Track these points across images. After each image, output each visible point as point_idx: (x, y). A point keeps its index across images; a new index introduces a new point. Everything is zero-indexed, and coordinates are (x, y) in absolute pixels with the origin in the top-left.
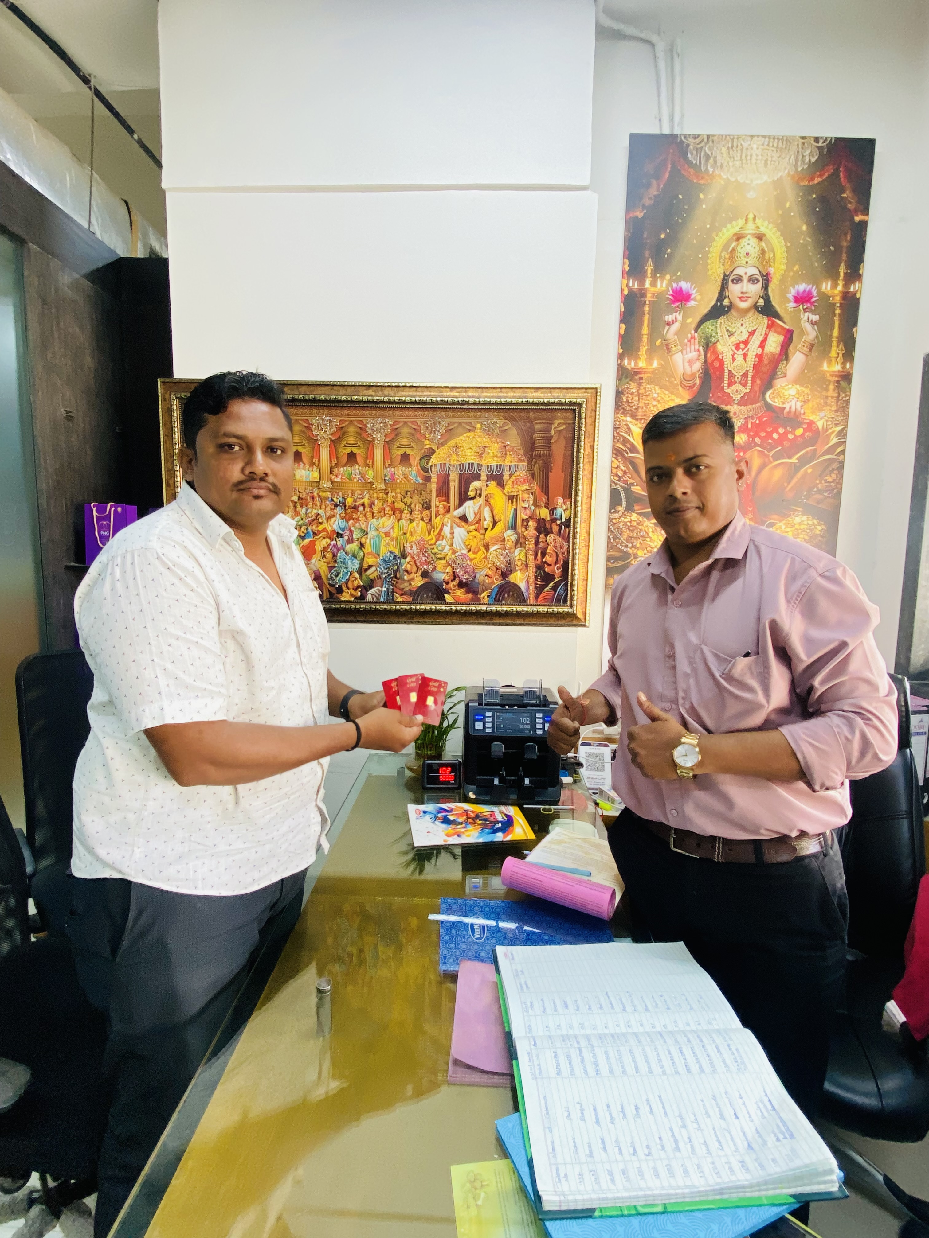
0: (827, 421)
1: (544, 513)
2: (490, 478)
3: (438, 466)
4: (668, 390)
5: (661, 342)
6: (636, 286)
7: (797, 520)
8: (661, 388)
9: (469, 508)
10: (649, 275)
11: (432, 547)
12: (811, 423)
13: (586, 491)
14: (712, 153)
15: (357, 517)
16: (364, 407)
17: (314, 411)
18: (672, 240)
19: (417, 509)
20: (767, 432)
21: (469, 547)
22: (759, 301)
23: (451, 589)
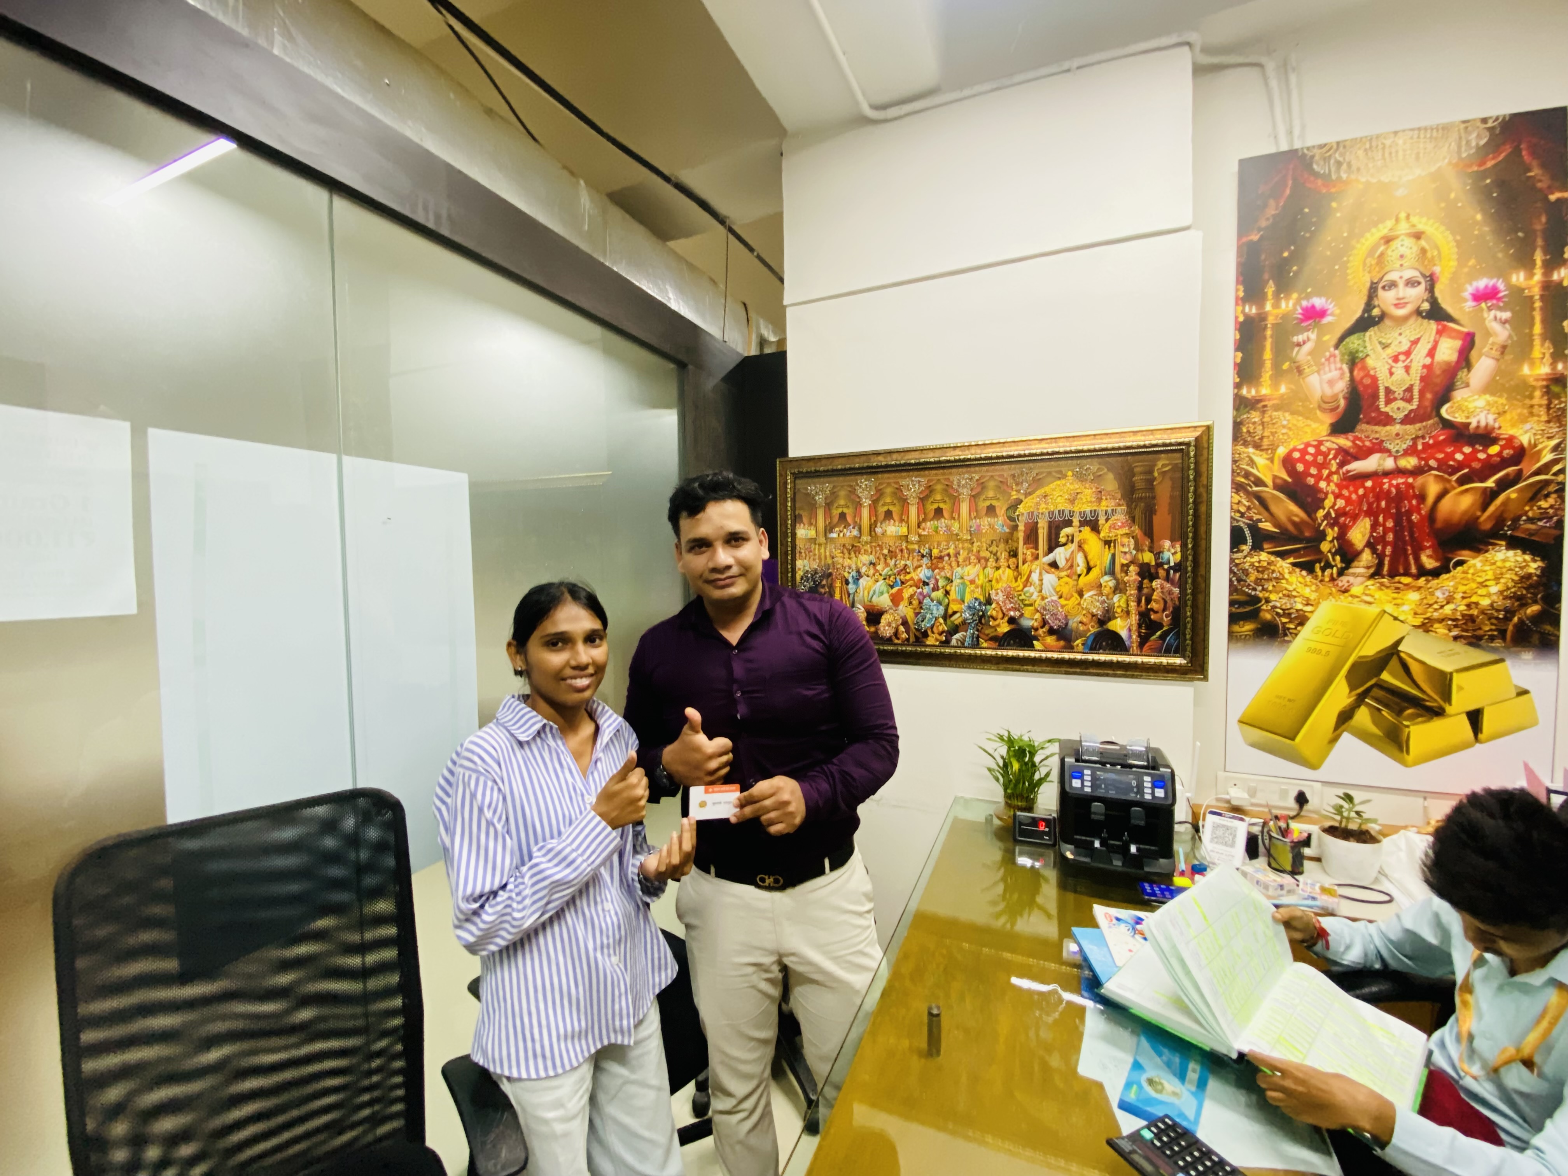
0: (1535, 434)
2: (1083, 524)
3: (1026, 515)
4: (1301, 416)
6: (1254, 311)
7: (1500, 556)
8: (1292, 414)
9: (1060, 555)
10: (1270, 297)
11: (1019, 593)
12: (1512, 437)
13: (1198, 533)
14: (1344, 159)
15: (942, 566)
16: (951, 466)
17: (904, 474)
18: (1298, 257)
19: (1004, 557)
20: (1445, 453)
21: (1060, 593)
22: (1422, 305)
23: (1040, 636)
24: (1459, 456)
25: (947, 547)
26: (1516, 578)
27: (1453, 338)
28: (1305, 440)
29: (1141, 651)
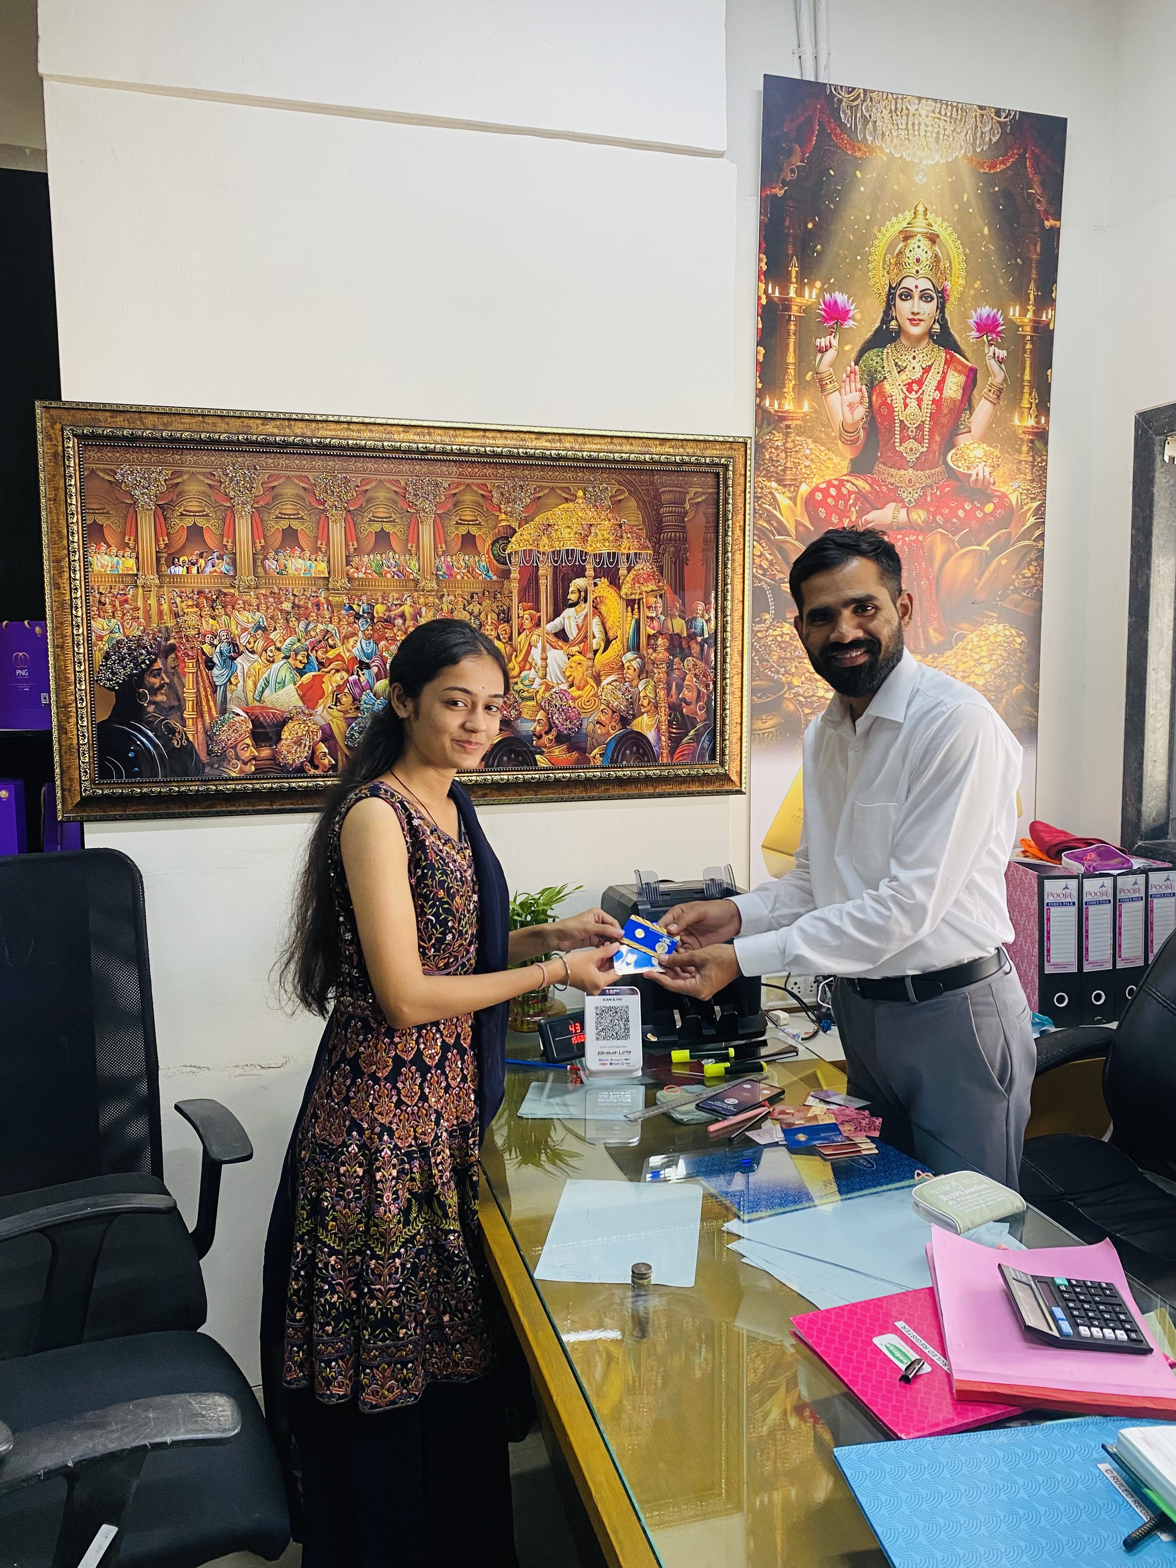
0: (1021, 493)
1: (678, 626)
2: (598, 573)
3: (521, 554)
5: (813, 375)
6: (777, 294)
7: (992, 629)
9: (570, 618)
10: (794, 280)
11: (515, 680)
12: (1004, 496)
13: (735, 593)
14: (870, 116)
15: (392, 635)
16: (402, 459)
17: (319, 463)
18: (822, 233)
19: (489, 621)
20: (950, 508)
21: (570, 679)
22: (934, 326)
23: (545, 747)
24: (961, 513)
25: (399, 602)
26: (1005, 654)
27: (959, 372)
28: (828, 478)
29: (672, 760)
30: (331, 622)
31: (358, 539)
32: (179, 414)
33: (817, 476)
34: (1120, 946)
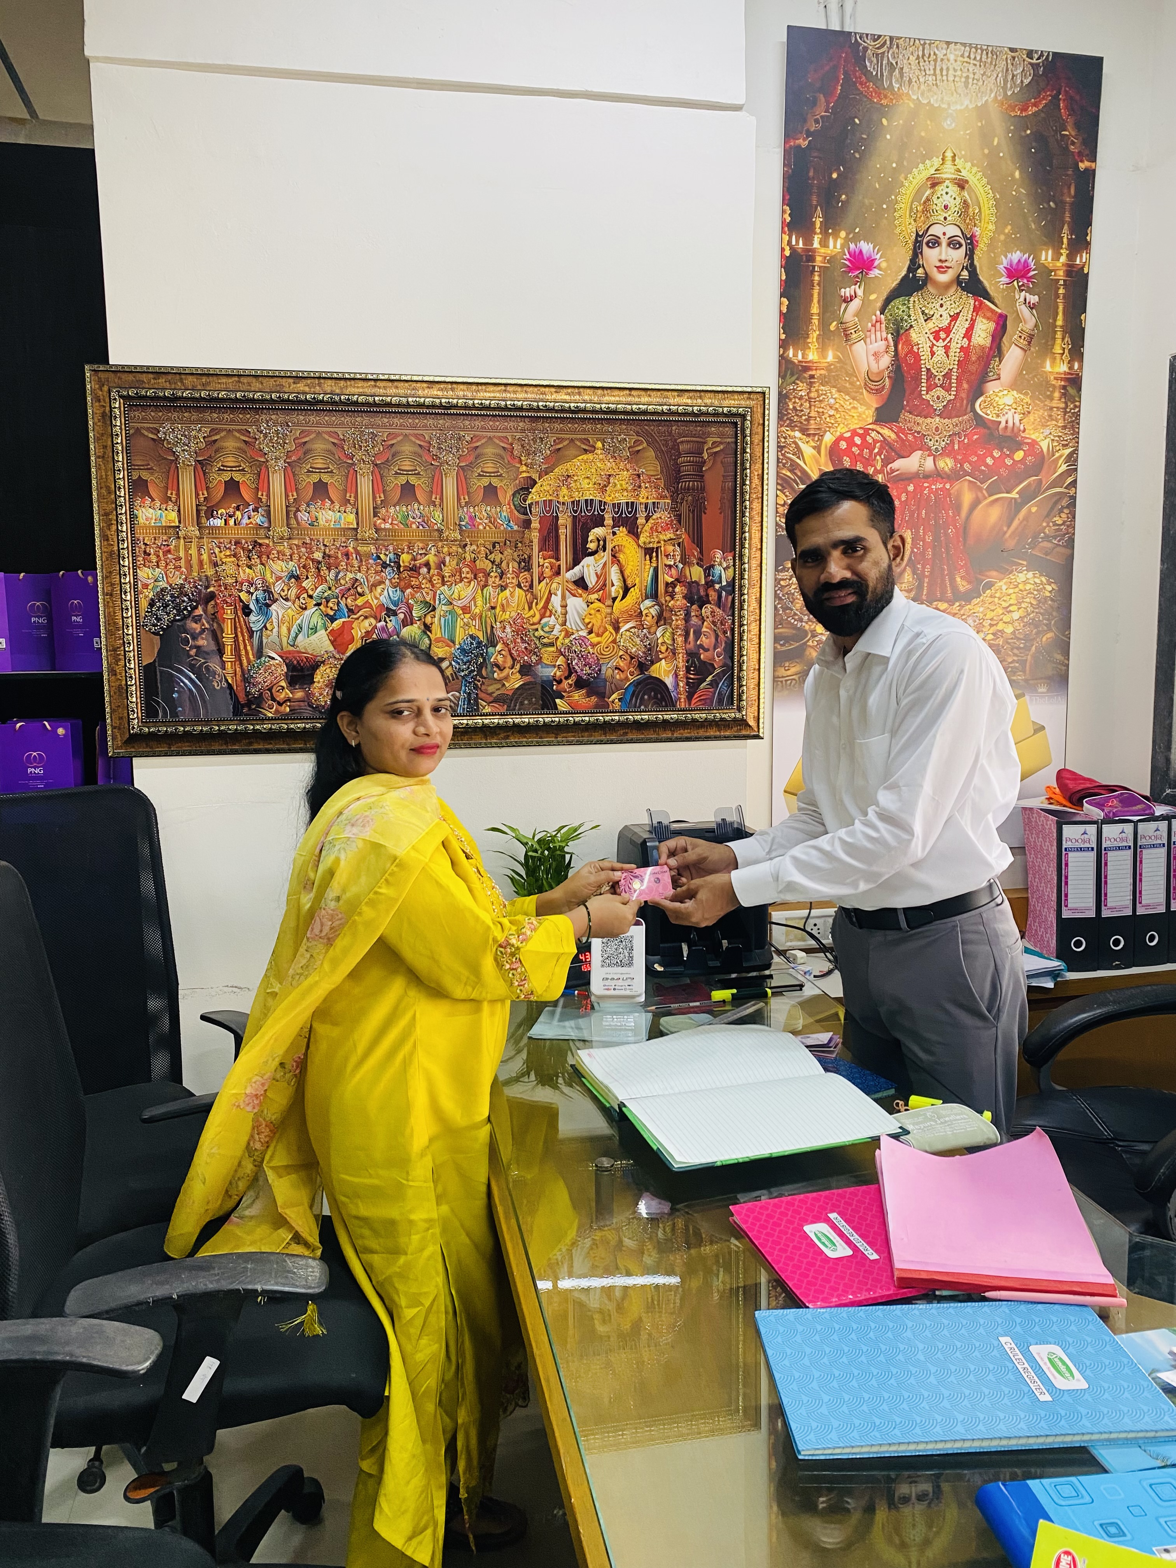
1: (696, 573)
2: (617, 522)
3: (541, 505)
4: (848, 394)
5: (837, 324)
6: (801, 245)
7: (1022, 577)
8: (839, 391)
9: (589, 567)
10: (818, 231)
11: (535, 627)
12: (1034, 443)
13: (753, 541)
14: (897, 63)
15: (417, 583)
16: (426, 413)
17: (347, 419)
18: (847, 182)
19: (511, 569)
20: (978, 456)
21: (589, 626)
22: (963, 273)
23: (565, 691)
24: (989, 461)
25: (424, 551)
26: (1034, 602)
27: (988, 319)
28: (852, 427)
29: (690, 704)
30: (360, 571)
31: (384, 492)
32: (217, 374)
33: (842, 425)
34: (1140, 892)
